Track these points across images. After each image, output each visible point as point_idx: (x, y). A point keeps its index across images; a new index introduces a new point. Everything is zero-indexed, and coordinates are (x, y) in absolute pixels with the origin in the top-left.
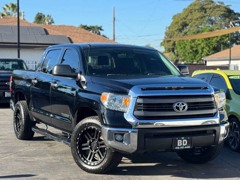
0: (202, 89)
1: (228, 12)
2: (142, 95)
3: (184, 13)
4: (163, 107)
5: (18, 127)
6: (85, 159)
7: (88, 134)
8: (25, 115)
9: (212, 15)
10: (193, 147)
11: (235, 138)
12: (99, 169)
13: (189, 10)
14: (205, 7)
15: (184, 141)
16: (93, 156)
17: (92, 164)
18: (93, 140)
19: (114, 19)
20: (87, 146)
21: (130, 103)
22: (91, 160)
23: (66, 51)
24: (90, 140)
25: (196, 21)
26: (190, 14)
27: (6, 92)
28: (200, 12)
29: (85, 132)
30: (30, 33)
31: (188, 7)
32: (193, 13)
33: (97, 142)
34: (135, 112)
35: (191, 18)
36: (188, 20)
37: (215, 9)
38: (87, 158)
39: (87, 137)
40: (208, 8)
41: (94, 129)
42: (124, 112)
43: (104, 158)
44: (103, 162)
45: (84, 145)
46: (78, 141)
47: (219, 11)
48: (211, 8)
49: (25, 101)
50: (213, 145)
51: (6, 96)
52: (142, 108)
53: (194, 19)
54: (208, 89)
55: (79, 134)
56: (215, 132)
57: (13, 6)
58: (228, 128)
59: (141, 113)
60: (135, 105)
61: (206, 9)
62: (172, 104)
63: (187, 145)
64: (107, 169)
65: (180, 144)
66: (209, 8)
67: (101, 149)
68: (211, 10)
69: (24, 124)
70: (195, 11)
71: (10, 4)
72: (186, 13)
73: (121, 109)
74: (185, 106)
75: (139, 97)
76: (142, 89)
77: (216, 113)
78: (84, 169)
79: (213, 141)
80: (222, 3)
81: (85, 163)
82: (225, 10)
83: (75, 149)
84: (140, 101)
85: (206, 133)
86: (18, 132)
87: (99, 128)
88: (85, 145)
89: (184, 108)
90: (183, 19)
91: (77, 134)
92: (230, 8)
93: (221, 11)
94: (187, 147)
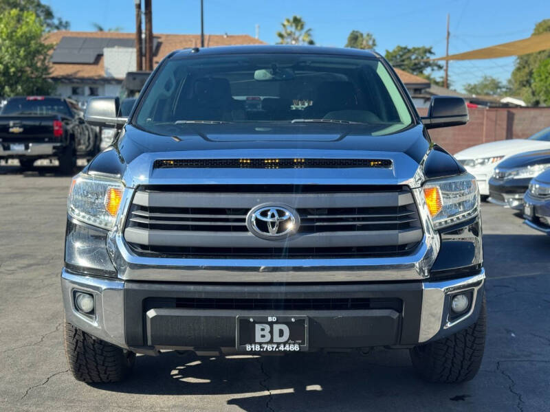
0: (374, 166)
15: (277, 328)
19: (449, 34)
34: (126, 231)
42: (108, 231)
52: (148, 220)
60: (129, 212)
63: (290, 342)
65: (263, 336)
74: (286, 218)
76: (163, 164)
84: (143, 199)
94: (287, 348)
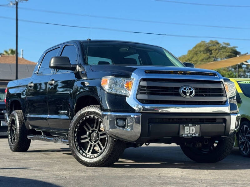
0: (210, 75)
1: (234, 53)
2: (145, 77)
3: (189, 54)
4: (168, 91)
5: (13, 139)
6: (83, 152)
7: (87, 124)
8: (20, 124)
9: (218, 56)
10: (201, 136)
11: (246, 143)
12: (100, 161)
13: (195, 51)
14: (211, 48)
15: (192, 128)
16: (92, 148)
17: (92, 157)
18: (93, 131)
20: (86, 138)
21: (133, 86)
22: (90, 152)
23: (64, 48)
24: (89, 131)
25: (201, 62)
26: (195, 55)
27: (2, 120)
28: (206, 53)
29: (84, 123)
30: (30, 71)
31: (193, 48)
32: (198, 55)
33: (97, 132)
34: (138, 95)
35: (196, 59)
36: (193, 61)
37: (221, 50)
38: (86, 151)
39: (86, 128)
40: (213, 50)
41: (94, 119)
42: (126, 96)
43: (105, 149)
44: (103, 153)
45: (82, 137)
46: (77, 132)
47: (225, 52)
48: (216, 50)
49: (21, 111)
50: (224, 135)
51: (1, 125)
52: (146, 91)
53: (199, 60)
54: (216, 75)
55: (77, 125)
56: (225, 121)
57: (12, 52)
58: (239, 120)
59: (145, 97)
60: (139, 89)
61: (211, 51)
62: (178, 88)
63: (195, 133)
64: (107, 161)
65: (187, 131)
66: (215, 49)
67: (101, 140)
68: (217, 51)
69: (19, 133)
70: (201, 52)
71: (10, 50)
72: (191, 55)
73: (123, 92)
74: (192, 91)
75: (142, 80)
76: (146, 72)
77: (226, 101)
78: (82, 163)
79: (223, 130)
80: (228, 44)
81: (84, 156)
82: (231, 51)
83: (74, 141)
84: (144, 83)
85: (216, 121)
86: (12, 143)
87: (99, 117)
88: (84, 136)
89: (191, 93)
90: (188, 61)
91: (75, 125)
92: (236, 50)
93: (227, 52)
94: (195, 135)
